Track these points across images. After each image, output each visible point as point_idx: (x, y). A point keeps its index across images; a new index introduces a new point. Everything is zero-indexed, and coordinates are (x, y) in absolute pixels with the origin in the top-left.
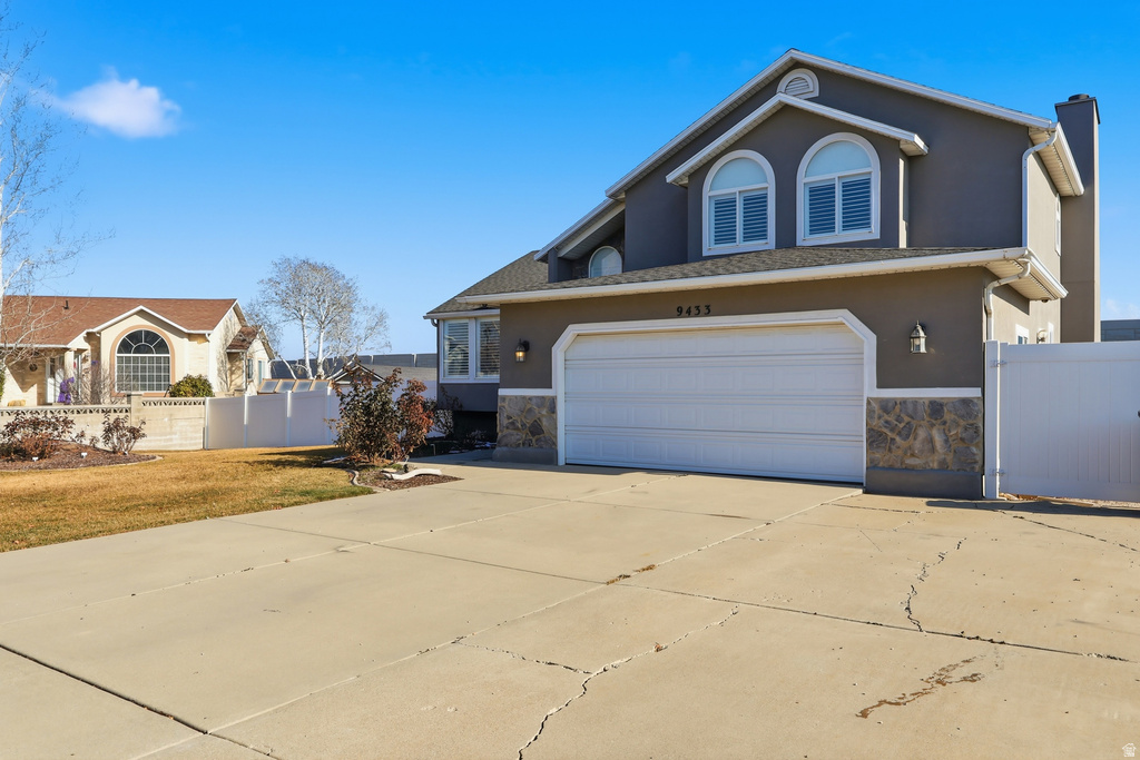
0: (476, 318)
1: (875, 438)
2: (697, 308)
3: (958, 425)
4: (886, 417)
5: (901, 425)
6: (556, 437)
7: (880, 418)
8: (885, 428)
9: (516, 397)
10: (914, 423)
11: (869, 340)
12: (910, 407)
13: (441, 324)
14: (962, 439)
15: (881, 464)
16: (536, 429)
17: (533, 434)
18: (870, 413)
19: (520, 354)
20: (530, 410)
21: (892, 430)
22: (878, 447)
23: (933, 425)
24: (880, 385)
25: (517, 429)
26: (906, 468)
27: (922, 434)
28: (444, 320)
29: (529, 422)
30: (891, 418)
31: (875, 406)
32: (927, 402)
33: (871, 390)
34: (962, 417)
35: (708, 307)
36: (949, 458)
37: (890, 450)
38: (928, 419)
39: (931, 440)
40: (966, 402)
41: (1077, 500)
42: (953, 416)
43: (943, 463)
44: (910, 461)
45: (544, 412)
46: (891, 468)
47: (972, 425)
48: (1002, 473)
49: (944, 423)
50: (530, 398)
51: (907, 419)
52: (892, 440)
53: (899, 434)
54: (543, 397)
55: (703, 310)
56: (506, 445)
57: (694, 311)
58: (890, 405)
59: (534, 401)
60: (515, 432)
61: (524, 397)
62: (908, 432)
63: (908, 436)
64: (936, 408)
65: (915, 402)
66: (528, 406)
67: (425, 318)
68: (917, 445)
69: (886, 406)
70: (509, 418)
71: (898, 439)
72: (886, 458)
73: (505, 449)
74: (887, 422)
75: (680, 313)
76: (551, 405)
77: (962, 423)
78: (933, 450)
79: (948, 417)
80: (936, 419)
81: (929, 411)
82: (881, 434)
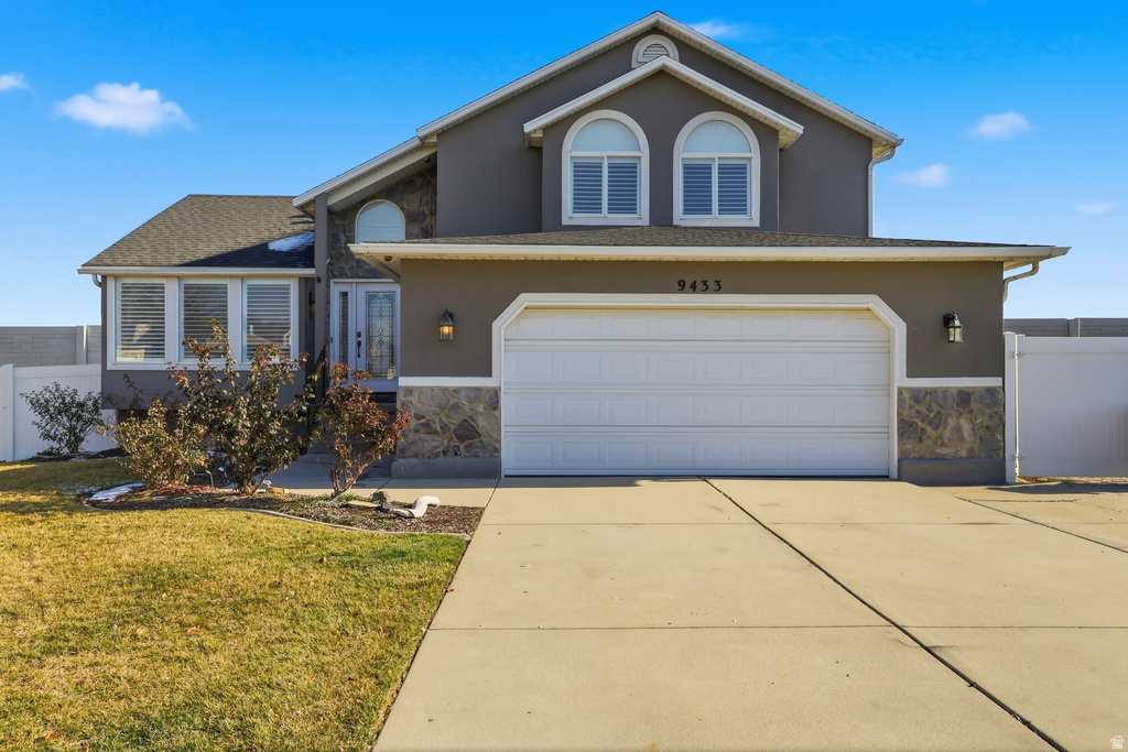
0: (179, 278)
1: (906, 428)
2: (705, 283)
3: (984, 414)
4: (918, 407)
5: (932, 415)
6: (499, 441)
7: (911, 407)
8: (917, 417)
9: (432, 389)
10: (943, 411)
11: (899, 328)
12: (940, 396)
13: (111, 284)
14: (988, 428)
15: (912, 455)
16: (467, 432)
17: (461, 438)
18: (901, 402)
19: (446, 330)
20: (456, 407)
21: (923, 420)
22: (909, 438)
23: (961, 414)
24: (910, 374)
25: (435, 432)
26: (936, 458)
27: (951, 423)
28: (116, 277)
29: (455, 420)
30: (922, 408)
31: (906, 395)
32: (955, 392)
33: (901, 379)
34: (988, 406)
35: (718, 283)
36: (976, 446)
37: (920, 440)
38: (955, 407)
39: (958, 429)
40: (991, 391)
41: (1077, 478)
42: (979, 405)
43: (971, 451)
44: (940, 451)
45: (480, 409)
46: (922, 459)
47: (997, 413)
48: (1020, 459)
49: (971, 412)
50: (457, 391)
51: (936, 408)
52: (923, 430)
53: (930, 423)
54: (477, 389)
55: (712, 285)
56: (416, 456)
57: (700, 286)
58: (922, 394)
59: (463, 393)
60: (429, 437)
61: (445, 389)
62: (939, 421)
63: (938, 426)
64: (964, 397)
65: (945, 391)
66: (453, 401)
67: (80, 272)
68: (947, 434)
69: (917, 396)
70: (418, 417)
71: (929, 429)
72: (916, 449)
73: (414, 460)
74: (918, 412)
75: (682, 287)
76: (493, 400)
77: (988, 411)
78: (961, 439)
79: (973, 405)
80: (964, 408)
81: (957, 400)
82: (912, 424)
